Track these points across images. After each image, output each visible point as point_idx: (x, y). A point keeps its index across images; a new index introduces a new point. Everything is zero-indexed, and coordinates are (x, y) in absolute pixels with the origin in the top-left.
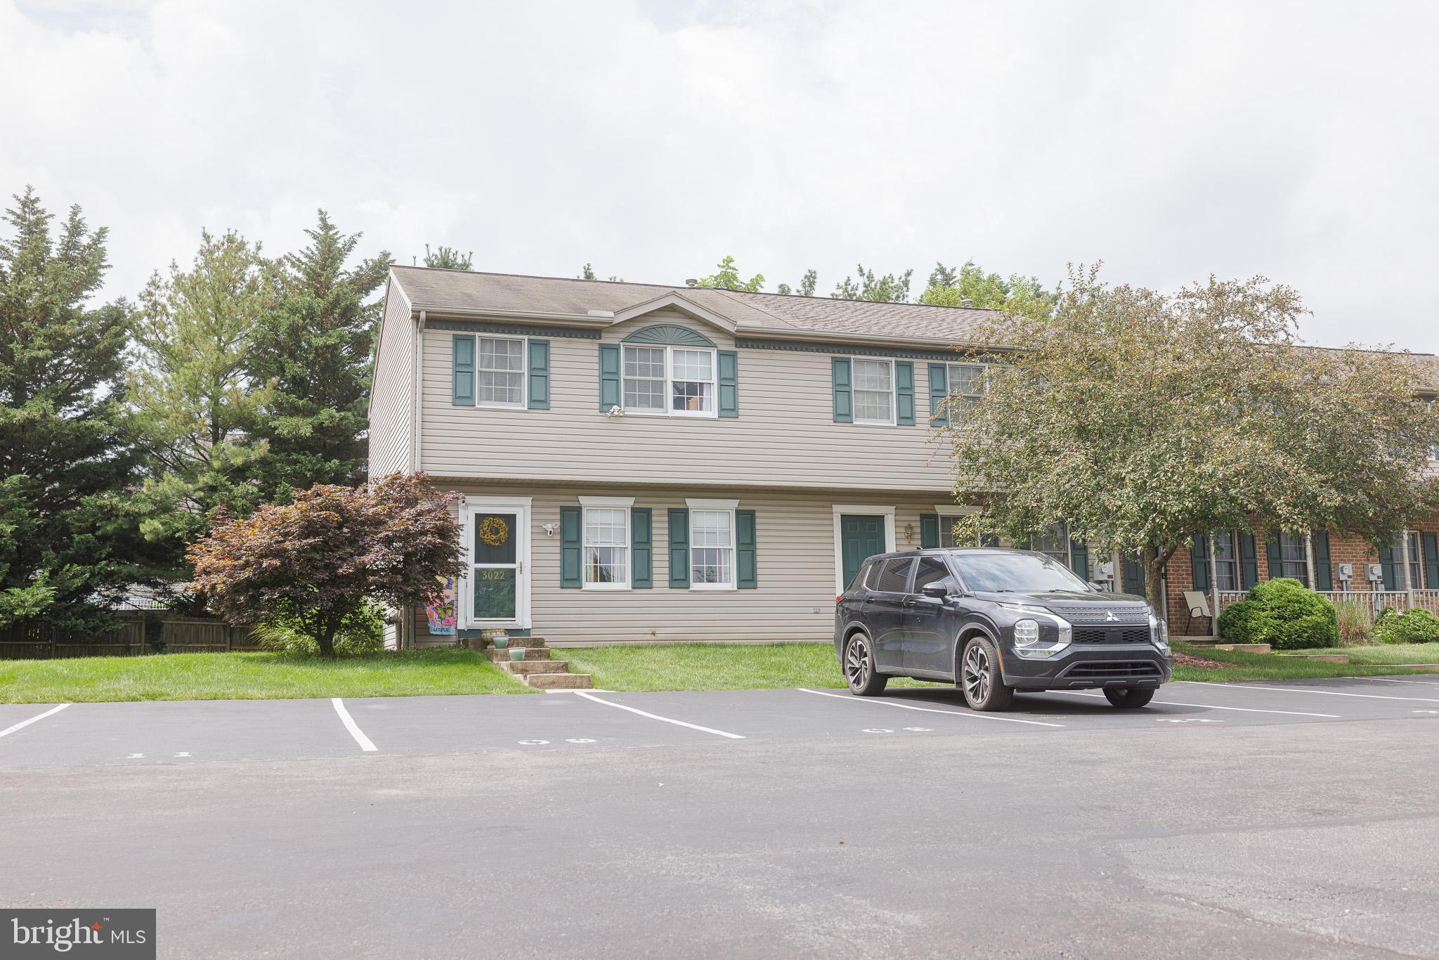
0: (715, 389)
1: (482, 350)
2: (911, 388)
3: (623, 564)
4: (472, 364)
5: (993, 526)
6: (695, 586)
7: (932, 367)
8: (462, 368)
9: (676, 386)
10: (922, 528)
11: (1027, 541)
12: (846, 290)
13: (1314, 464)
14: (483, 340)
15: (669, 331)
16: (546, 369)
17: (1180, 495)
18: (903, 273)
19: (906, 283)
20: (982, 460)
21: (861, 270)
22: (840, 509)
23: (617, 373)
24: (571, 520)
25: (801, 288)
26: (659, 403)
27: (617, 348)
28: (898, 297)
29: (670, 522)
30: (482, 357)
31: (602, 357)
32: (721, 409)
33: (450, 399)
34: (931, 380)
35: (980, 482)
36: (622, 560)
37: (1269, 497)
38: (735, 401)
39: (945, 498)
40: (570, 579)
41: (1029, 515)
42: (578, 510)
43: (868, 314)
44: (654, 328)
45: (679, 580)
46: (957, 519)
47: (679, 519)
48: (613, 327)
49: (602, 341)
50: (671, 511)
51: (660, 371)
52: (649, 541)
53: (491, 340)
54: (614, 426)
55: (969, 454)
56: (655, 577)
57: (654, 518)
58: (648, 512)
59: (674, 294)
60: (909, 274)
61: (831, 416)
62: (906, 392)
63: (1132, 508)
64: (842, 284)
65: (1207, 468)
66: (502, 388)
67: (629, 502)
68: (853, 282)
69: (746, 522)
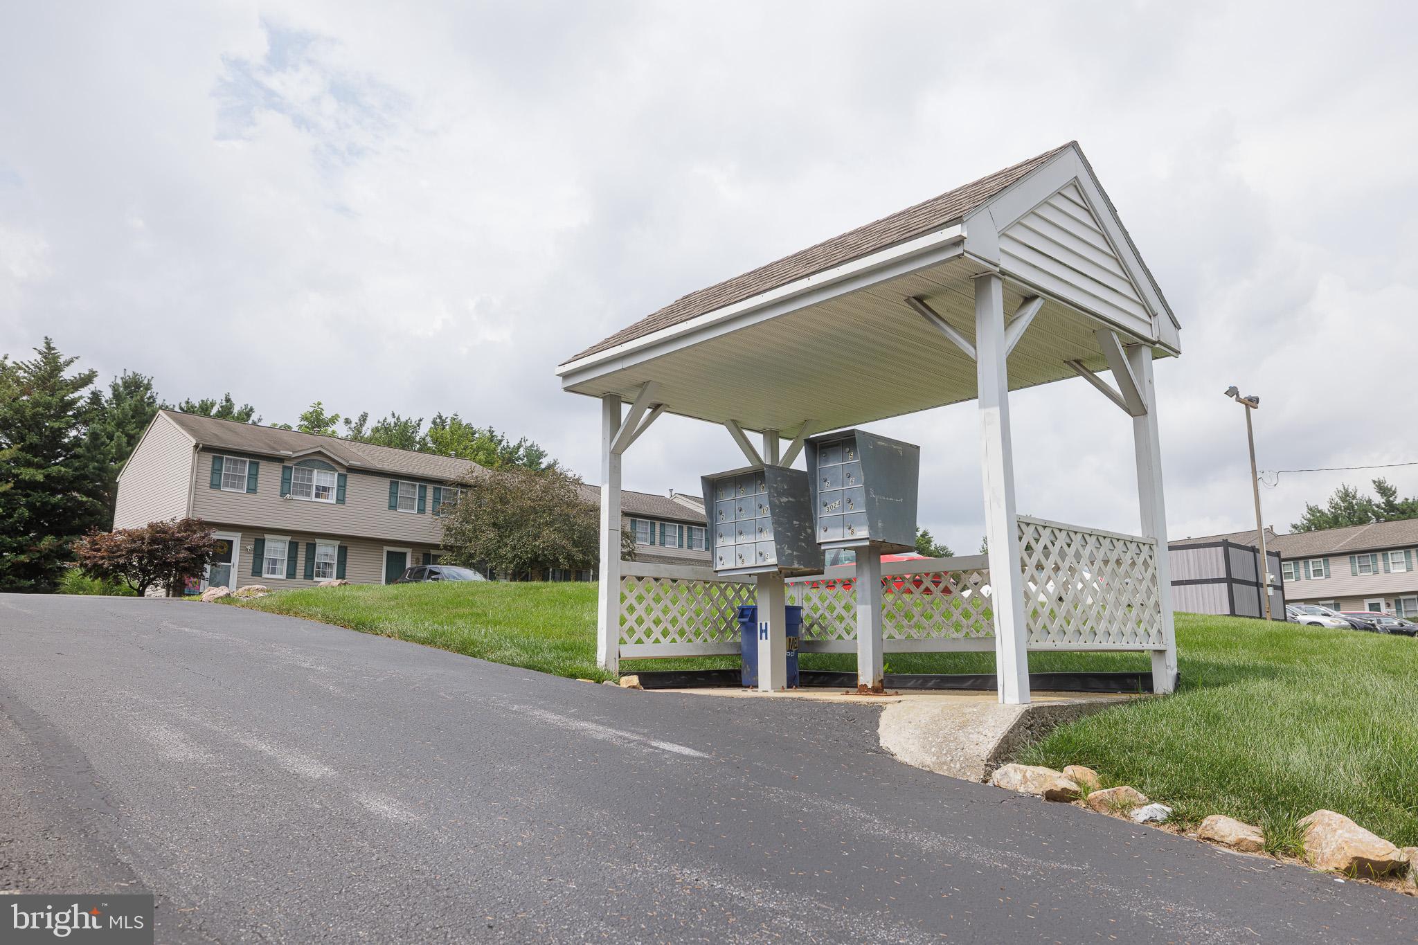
0: (335, 491)
1: (226, 463)
2: (425, 497)
3: (283, 567)
4: (221, 470)
5: (456, 560)
6: (316, 579)
7: (435, 488)
8: (216, 471)
9: (318, 488)
10: (423, 559)
11: (467, 564)
12: (383, 424)
13: (575, 544)
14: (227, 459)
15: (317, 463)
16: (257, 474)
17: (527, 552)
18: (418, 419)
19: (419, 425)
20: (454, 531)
21: (393, 414)
22: (386, 549)
23: (290, 479)
24: (259, 547)
25: (358, 422)
26: (308, 494)
27: (291, 468)
28: (413, 432)
29: (306, 552)
30: (226, 467)
31: (283, 472)
32: (337, 499)
33: (208, 485)
34: (434, 494)
35: (452, 541)
36: (282, 564)
37: (557, 555)
38: (344, 497)
39: (436, 547)
40: (257, 572)
41: (471, 556)
42: (315, 545)
43: (406, 459)
44: (309, 460)
45: (308, 576)
46: (439, 556)
47: (311, 548)
48: (290, 459)
49: (285, 464)
50: (308, 544)
51: (310, 480)
52: (296, 557)
53: (231, 459)
54: (287, 504)
55: (449, 529)
56: (297, 574)
57: (299, 547)
58: (297, 544)
59: (321, 446)
60: (421, 420)
61: (387, 507)
62: (422, 499)
63: (510, 555)
64: (381, 420)
65: (537, 543)
66: (235, 482)
67: (338, 543)
68: (388, 421)
69: (343, 552)
